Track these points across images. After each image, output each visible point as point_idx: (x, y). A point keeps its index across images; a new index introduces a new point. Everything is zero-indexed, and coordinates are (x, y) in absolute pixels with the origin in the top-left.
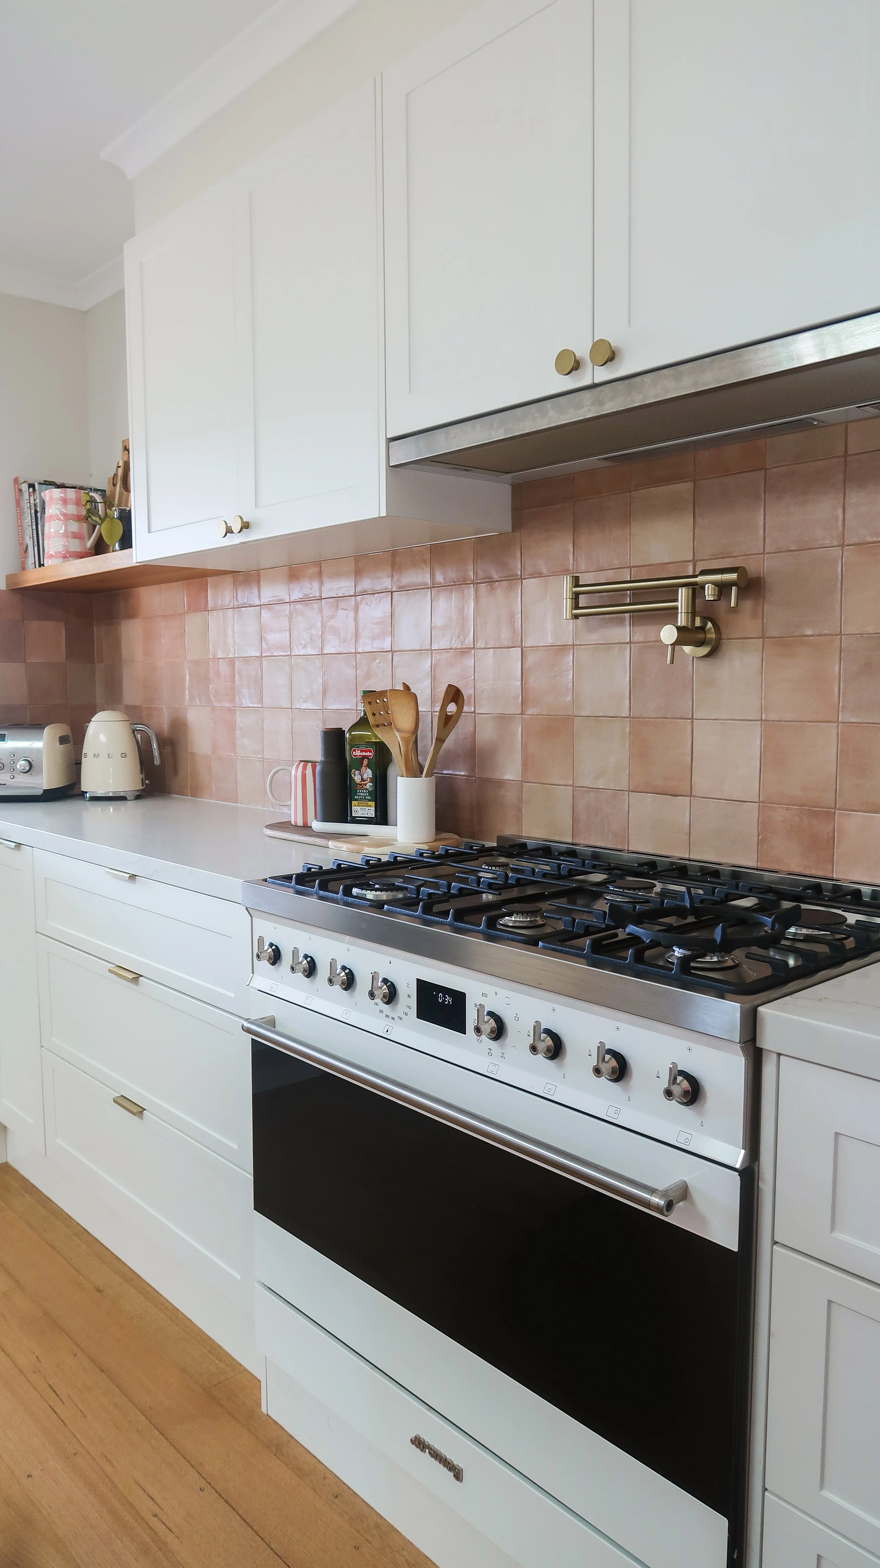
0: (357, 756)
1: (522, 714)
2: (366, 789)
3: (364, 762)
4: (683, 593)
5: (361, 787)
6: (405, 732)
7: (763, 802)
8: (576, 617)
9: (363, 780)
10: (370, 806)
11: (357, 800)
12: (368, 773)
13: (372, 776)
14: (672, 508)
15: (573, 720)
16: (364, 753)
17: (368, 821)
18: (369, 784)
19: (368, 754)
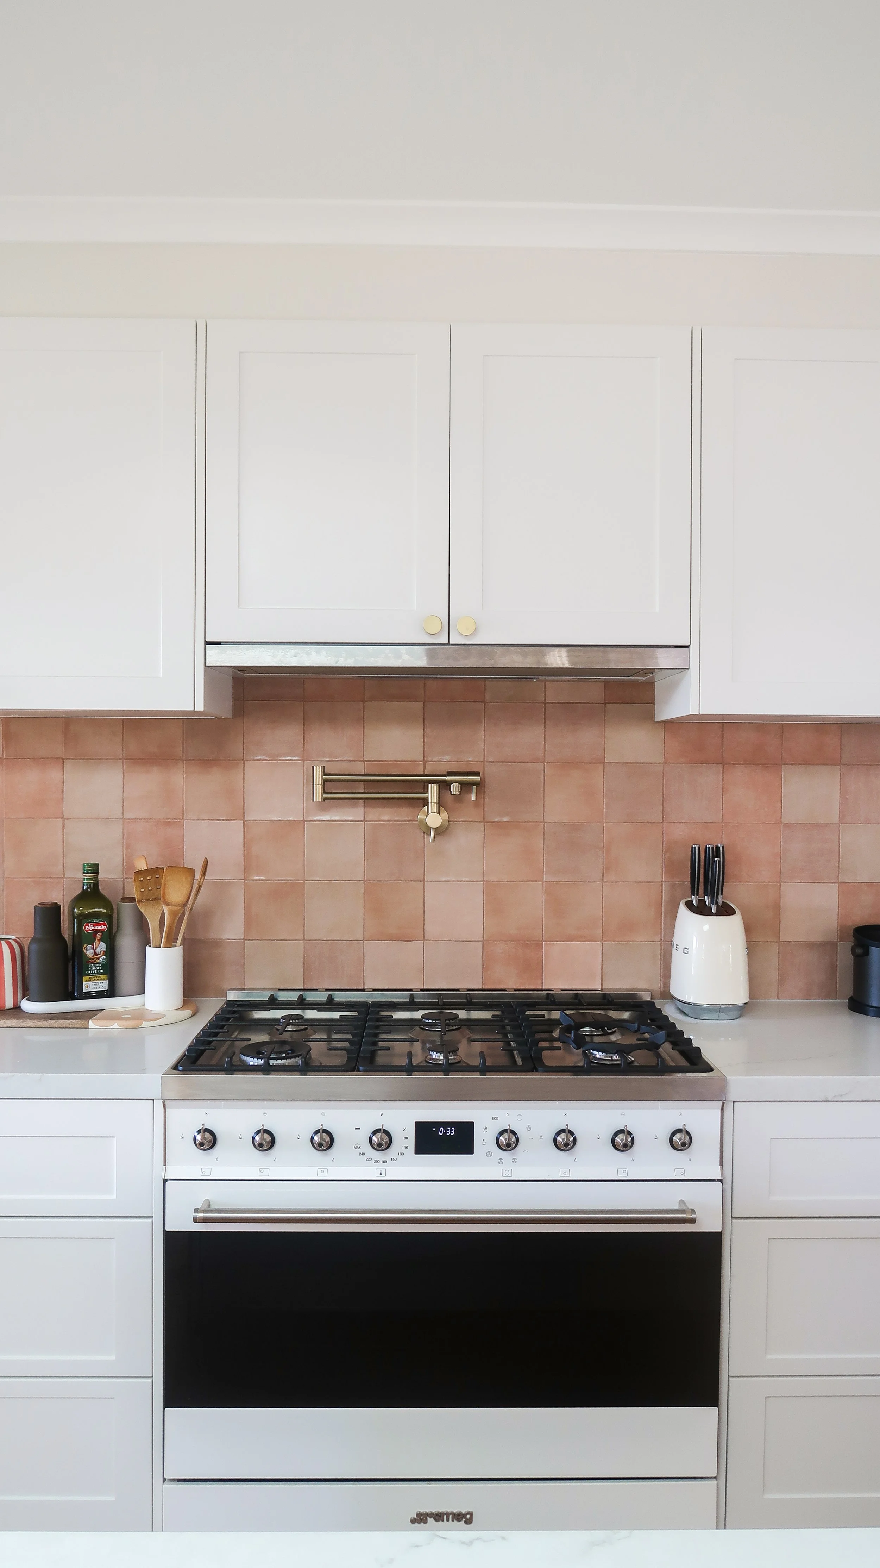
0: (89, 930)
1: (244, 879)
2: (99, 963)
3: (98, 936)
4: (432, 789)
5: (93, 961)
6: (175, 906)
7: (486, 941)
8: (325, 799)
9: (95, 954)
10: (103, 979)
11: (88, 975)
12: (102, 947)
13: (106, 949)
14: (404, 719)
15: (304, 884)
16: (97, 927)
17: (100, 995)
18: (102, 957)
19: (102, 927)
